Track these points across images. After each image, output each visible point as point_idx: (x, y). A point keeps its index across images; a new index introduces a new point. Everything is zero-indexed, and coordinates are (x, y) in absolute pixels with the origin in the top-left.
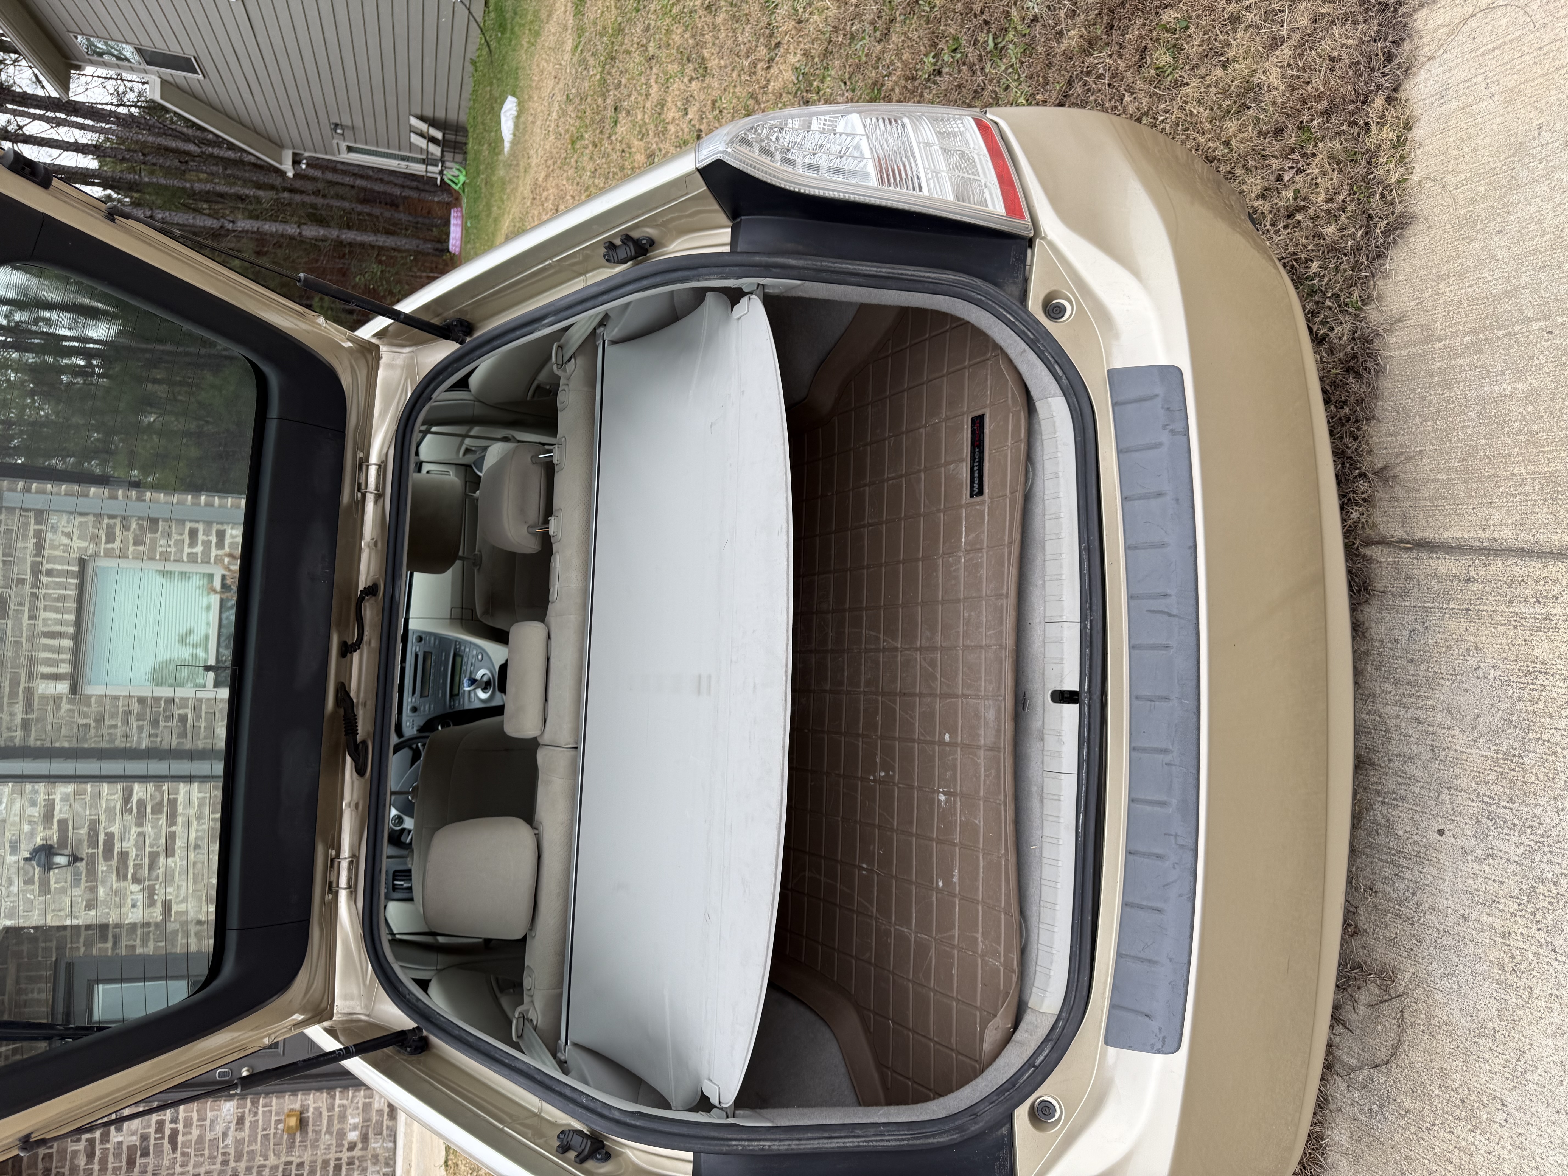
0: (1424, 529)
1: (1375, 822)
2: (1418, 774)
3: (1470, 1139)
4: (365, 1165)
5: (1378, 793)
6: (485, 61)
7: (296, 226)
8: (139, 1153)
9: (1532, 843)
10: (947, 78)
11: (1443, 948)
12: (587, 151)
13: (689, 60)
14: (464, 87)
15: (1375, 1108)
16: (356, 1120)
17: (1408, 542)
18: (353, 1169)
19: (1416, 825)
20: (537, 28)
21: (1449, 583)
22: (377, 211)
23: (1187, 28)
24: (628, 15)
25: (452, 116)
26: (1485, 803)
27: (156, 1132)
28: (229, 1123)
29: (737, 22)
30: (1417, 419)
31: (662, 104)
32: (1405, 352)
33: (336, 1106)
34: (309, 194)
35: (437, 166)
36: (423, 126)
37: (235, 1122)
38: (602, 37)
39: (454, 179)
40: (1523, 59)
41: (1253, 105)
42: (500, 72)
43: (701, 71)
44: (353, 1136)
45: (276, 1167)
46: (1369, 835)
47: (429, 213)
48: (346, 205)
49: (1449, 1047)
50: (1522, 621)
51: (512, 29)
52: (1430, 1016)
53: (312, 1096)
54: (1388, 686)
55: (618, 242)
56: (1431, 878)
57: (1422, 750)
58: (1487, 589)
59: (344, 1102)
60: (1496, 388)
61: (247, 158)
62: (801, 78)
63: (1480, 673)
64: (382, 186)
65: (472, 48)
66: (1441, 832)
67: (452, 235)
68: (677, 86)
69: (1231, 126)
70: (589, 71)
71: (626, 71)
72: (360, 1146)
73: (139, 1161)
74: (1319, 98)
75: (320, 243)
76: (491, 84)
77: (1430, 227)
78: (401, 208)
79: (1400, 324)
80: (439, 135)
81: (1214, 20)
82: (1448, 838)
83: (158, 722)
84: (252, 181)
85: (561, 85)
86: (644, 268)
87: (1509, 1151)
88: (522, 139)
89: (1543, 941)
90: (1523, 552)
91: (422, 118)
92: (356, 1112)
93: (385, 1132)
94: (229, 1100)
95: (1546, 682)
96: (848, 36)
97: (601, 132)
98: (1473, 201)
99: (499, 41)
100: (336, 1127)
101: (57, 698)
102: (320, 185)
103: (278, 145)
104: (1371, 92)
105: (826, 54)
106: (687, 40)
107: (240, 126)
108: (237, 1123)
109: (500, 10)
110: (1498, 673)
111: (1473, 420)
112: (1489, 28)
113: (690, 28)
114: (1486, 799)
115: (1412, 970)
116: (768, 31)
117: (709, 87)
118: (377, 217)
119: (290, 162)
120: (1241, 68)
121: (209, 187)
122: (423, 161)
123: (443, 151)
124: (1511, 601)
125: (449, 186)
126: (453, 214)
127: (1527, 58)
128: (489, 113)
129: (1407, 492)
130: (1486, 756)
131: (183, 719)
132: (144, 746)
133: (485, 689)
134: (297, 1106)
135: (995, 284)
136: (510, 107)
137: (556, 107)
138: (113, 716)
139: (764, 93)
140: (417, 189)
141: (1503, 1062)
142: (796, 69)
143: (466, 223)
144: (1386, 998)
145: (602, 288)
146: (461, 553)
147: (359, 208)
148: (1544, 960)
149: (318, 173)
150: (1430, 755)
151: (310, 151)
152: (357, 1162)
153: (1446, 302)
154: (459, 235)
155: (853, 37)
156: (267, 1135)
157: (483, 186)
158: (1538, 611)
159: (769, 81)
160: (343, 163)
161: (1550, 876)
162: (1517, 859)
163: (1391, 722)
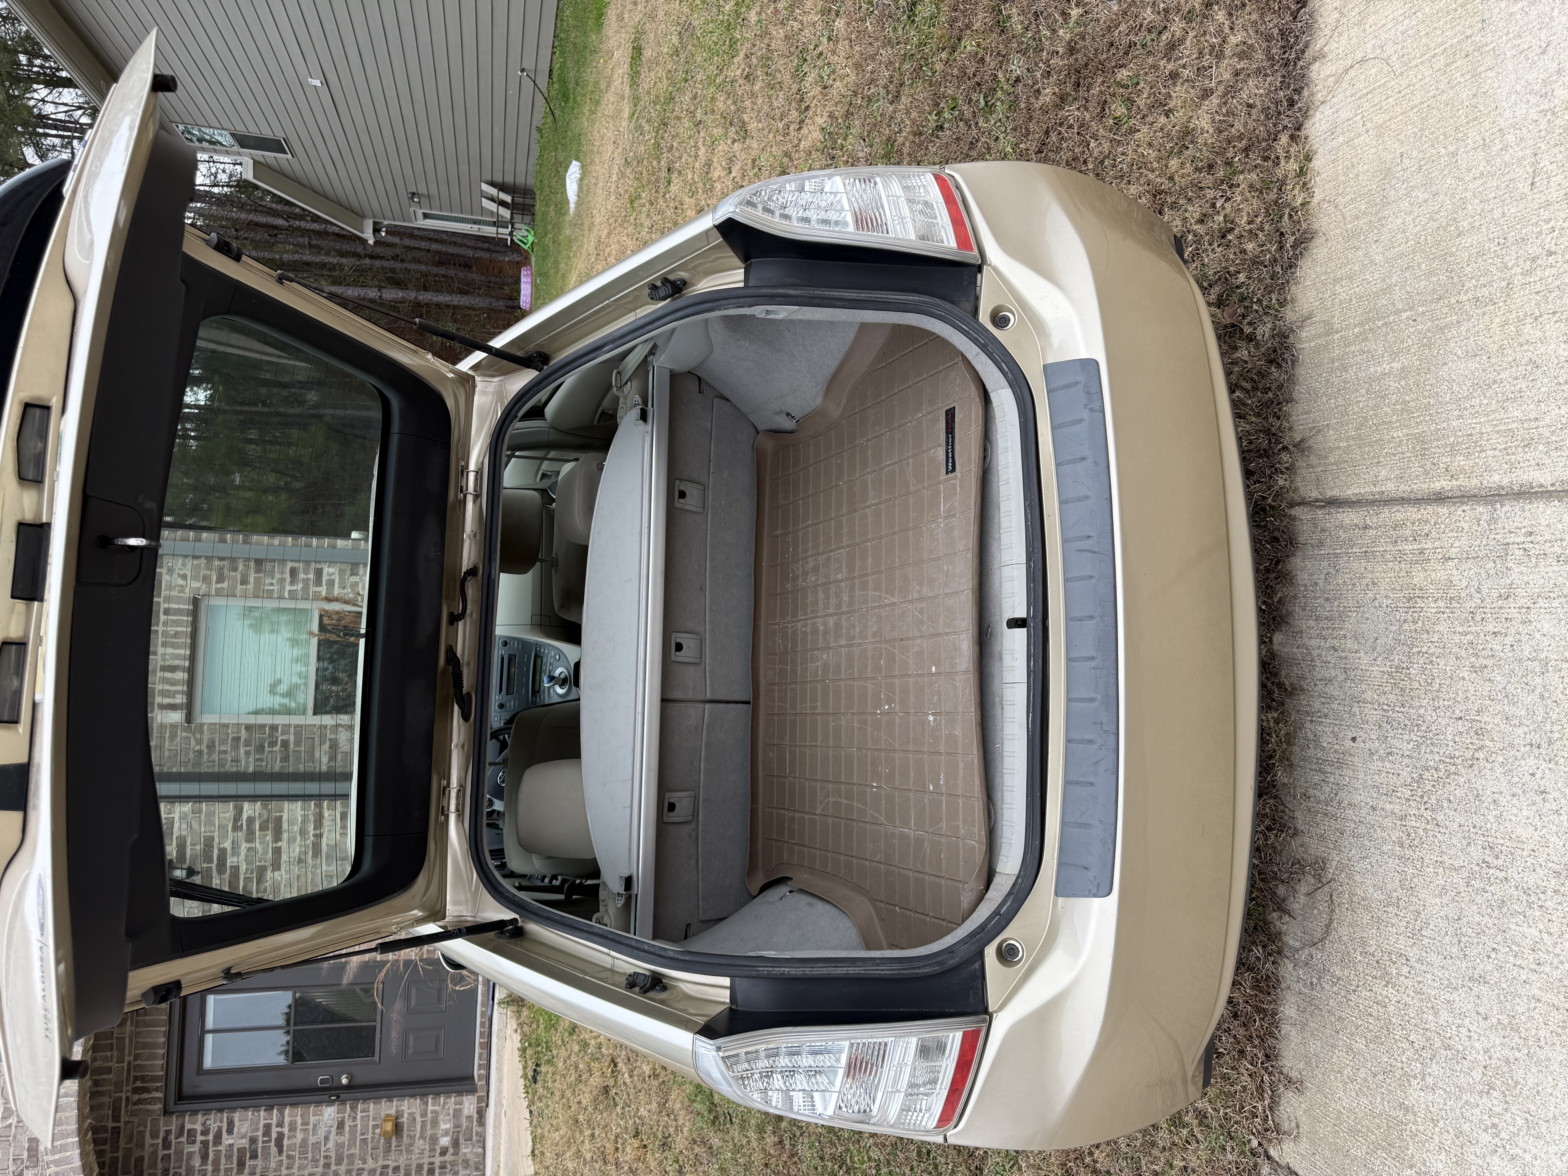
0: (1332, 489)
1: (1306, 738)
2: (1336, 693)
3: (1385, 993)
4: (456, 1169)
5: (1308, 713)
6: (550, 128)
7: (376, 290)
8: (248, 1155)
9: (1419, 739)
10: (948, 132)
11: (1359, 836)
12: (644, 209)
13: (731, 124)
14: (531, 153)
15: (1315, 980)
16: (448, 1126)
17: (1322, 501)
18: (445, 1173)
19: (1336, 736)
20: (597, 97)
21: (1352, 531)
22: (452, 272)
23: (1138, 83)
24: (678, 86)
25: (520, 181)
26: (1384, 710)
27: (264, 1135)
28: (331, 1127)
29: (772, 89)
30: (1324, 399)
31: (709, 164)
32: (1313, 344)
33: (429, 1112)
34: (388, 260)
35: (507, 228)
36: (493, 191)
37: (336, 1126)
38: (655, 105)
39: (523, 239)
40: (1387, 101)
41: (1190, 146)
42: (564, 138)
43: (742, 133)
44: (445, 1141)
45: (374, 1170)
46: (1302, 750)
47: (500, 272)
48: (423, 268)
49: (1366, 918)
50: (1404, 557)
51: (574, 99)
52: (1352, 894)
53: (406, 1101)
54: (1311, 623)
55: (659, 284)
56: (1348, 779)
57: (1338, 673)
58: (1379, 533)
59: (436, 1108)
60: (1379, 368)
61: (331, 229)
62: (827, 137)
63: (1377, 604)
64: (456, 248)
65: (538, 116)
66: (1354, 739)
67: (522, 292)
68: (721, 147)
69: (1174, 163)
70: (644, 136)
71: (678, 136)
72: (451, 1151)
73: (248, 1163)
74: (1240, 138)
75: (399, 305)
76: (556, 149)
77: (1327, 240)
78: (474, 269)
79: (1309, 321)
80: (508, 198)
81: (1158, 77)
82: (1359, 744)
83: (264, 747)
84: (336, 250)
85: (620, 150)
86: (680, 302)
87: (1413, 998)
88: (586, 200)
89: (1429, 818)
90: (1403, 501)
91: (492, 184)
92: (447, 1118)
93: (474, 1138)
94: (330, 1106)
95: (1423, 605)
96: (866, 99)
97: (657, 191)
98: (1357, 218)
99: (562, 109)
100: (429, 1132)
101: (173, 726)
102: (398, 251)
103: (359, 215)
104: (1279, 132)
105: (848, 115)
106: (729, 107)
107: (325, 200)
108: (338, 1128)
109: (563, 81)
110: (1390, 601)
111: (1363, 396)
112: (1364, 77)
113: (731, 96)
114: (1385, 707)
115: (1337, 859)
116: (798, 96)
117: (749, 147)
118: (452, 278)
119: (371, 231)
120: (1179, 116)
121: (296, 257)
122: (494, 224)
123: (512, 214)
124: (1396, 542)
125: (519, 245)
126: (524, 272)
127: (1391, 100)
128: (555, 176)
129: (1319, 459)
130: (1383, 672)
131: (285, 744)
132: (251, 769)
133: (562, 685)
134: (393, 1112)
135: (952, 302)
136: (574, 171)
137: (615, 170)
138: (223, 742)
139: (797, 151)
140: (489, 250)
141: (1405, 924)
142: (823, 129)
143: (536, 280)
144: (1320, 885)
145: (648, 319)
146: (540, 556)
147: (435, 270)
148: (1430, 833)
149: (396, 240)
150: (1344, 676)
151: (390, 220)
152: (449, 1166)
153: (1340, 301)
154: (529, 292)
155: (870, 100)
156: (366, 1139)
157: (551, 244)
158: (1415, 547)
159: (800, 140)
160: (419, 229)
161: (1432, 763)
162: (1408, 753)
163: (1315, 653)
